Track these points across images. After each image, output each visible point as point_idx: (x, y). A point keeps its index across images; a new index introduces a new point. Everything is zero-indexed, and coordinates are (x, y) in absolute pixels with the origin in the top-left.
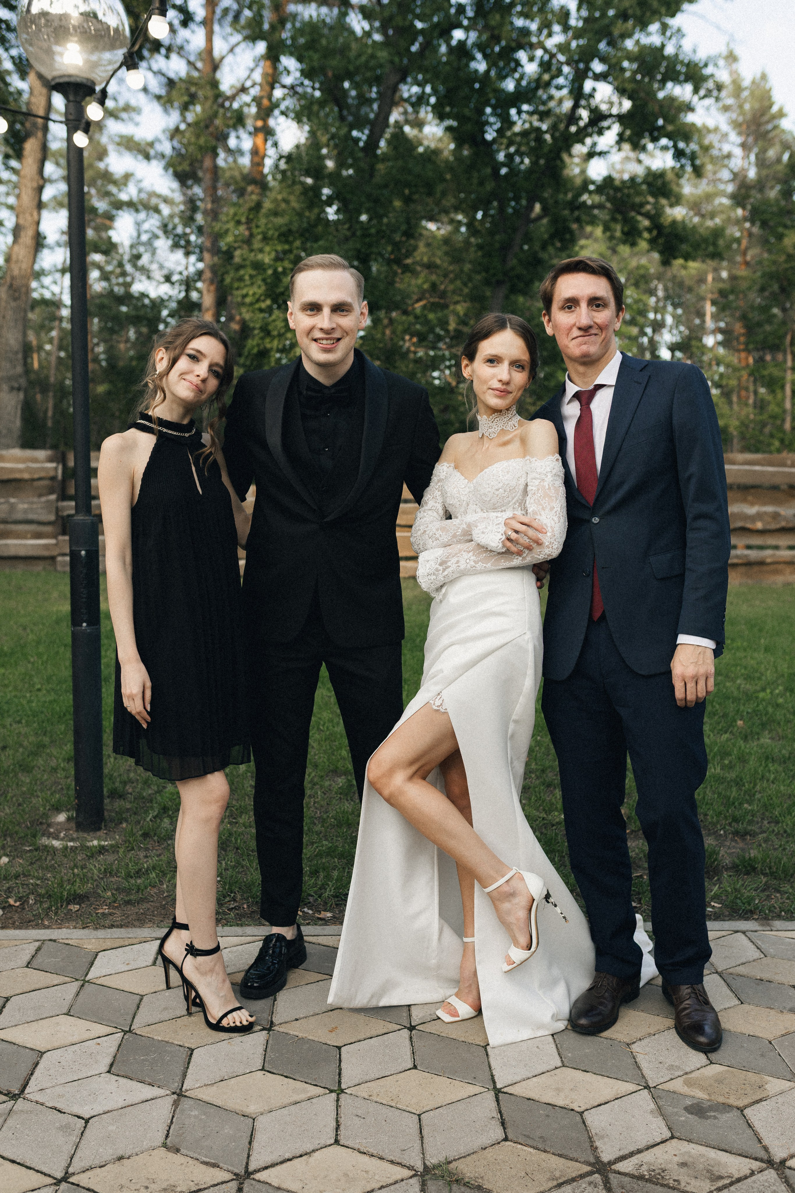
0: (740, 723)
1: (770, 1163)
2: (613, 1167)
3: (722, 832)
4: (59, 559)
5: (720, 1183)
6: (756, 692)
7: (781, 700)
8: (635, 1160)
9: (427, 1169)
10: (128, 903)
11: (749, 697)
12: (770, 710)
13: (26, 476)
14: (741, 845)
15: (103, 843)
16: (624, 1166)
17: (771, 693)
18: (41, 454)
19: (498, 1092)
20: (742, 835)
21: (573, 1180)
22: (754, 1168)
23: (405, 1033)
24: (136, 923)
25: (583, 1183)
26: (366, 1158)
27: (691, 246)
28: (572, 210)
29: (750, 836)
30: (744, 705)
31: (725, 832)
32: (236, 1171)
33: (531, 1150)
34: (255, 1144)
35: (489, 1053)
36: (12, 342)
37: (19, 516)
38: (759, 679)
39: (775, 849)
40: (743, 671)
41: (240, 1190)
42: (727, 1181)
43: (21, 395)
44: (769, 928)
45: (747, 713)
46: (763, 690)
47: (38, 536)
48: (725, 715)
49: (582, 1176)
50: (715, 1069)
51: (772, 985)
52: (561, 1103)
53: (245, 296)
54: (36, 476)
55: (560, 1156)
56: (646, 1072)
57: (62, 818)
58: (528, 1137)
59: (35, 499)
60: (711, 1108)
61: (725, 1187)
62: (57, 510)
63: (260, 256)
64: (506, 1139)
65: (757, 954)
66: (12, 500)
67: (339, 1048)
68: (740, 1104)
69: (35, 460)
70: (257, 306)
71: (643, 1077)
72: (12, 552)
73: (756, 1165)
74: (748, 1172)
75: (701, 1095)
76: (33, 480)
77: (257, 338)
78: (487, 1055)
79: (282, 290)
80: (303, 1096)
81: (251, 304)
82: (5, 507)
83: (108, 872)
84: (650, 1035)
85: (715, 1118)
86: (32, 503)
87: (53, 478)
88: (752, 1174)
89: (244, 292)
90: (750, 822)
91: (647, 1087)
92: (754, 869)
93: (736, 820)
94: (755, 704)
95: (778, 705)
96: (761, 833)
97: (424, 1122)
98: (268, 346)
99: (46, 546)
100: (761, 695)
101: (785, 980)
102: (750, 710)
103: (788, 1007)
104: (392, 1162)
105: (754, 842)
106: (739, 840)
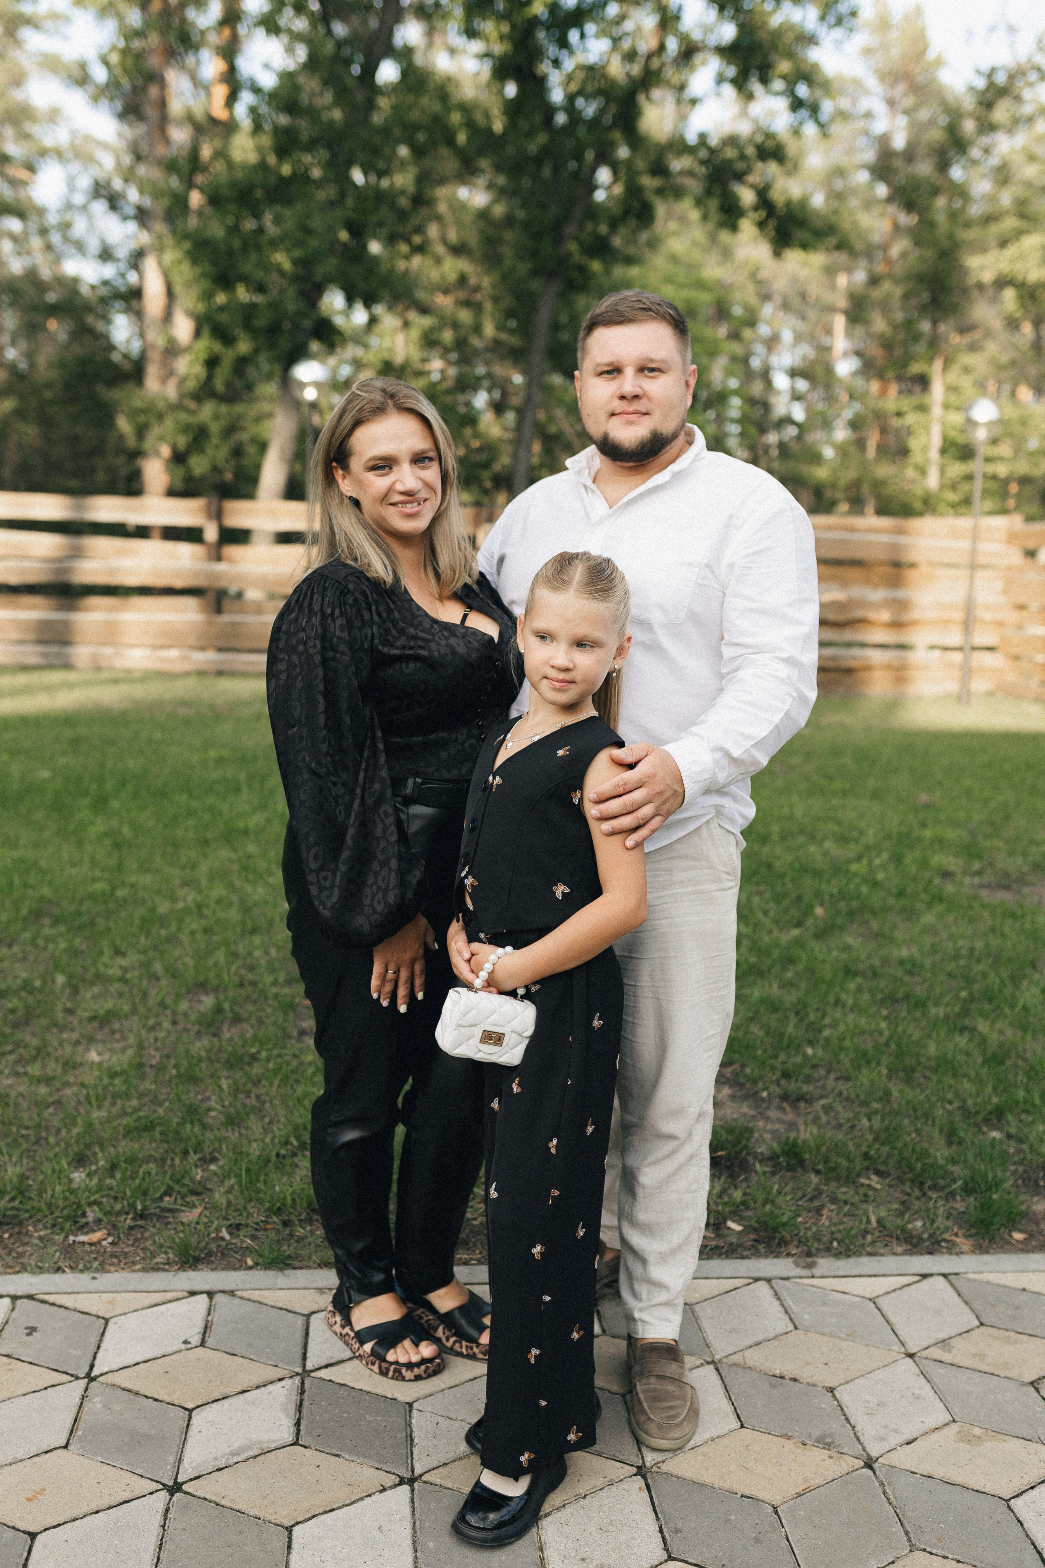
0: (819, 911)
3: (765, 1094)
6: (849, 861)
7: (880, 876)
11: (838, 869)
12: (864, 889)
14: (790, 1117)
17: (870, 864)
20: (793, 1100)
23: (162, 1498)
27: (812, 232)
29: (806, 1101)
30: (829, 881)
31: (769, 1094)
35: (294, 1544)
38: (856, 841)
39: (840, 1126)
40: (836, 828)
44: (807, 1272)
45: (831, 896)
46: (859, 858)
48: (799, 899)
51: (796, 1387)
65: (783, 1324)
67: (33, 1536)
78: (289, 1547)
90: (808, 1079)
92: (801, 1163)
93: (786, 1075)
94: (844, 881)
95: (875, 884)
96: (822, 1097)
100: (854, 867)
101: (816, 1379)
102: (835, 891)
103: (816, 1433)
105: (809, 1113)
106: (788, 1109)
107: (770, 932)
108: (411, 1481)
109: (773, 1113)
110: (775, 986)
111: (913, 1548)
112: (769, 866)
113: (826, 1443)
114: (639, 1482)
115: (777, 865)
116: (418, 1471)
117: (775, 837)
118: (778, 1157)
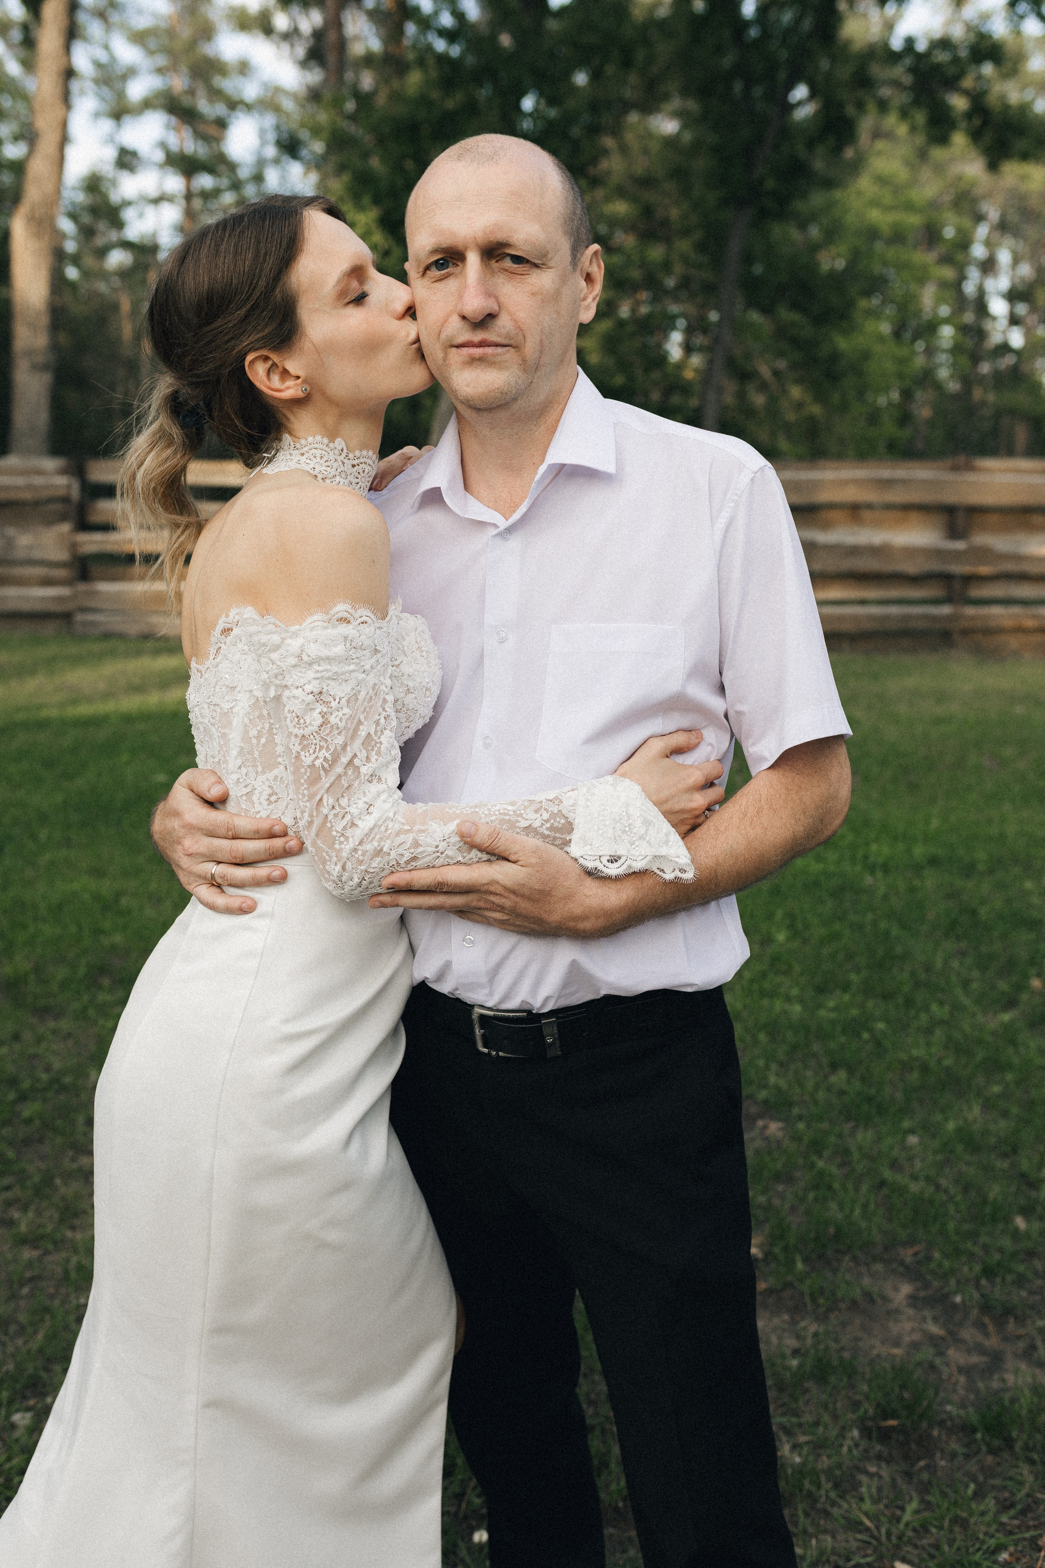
0: (1036, 983)
3: (958, 1300)
4: (79, 617)
13: (27, 496)
14: (993, 1342)
18: (51, 464)
20: (998, 1314)
27: (1032, 140)
29: (1016, 1317)
31: (964, 1300)
37: (21, 554)
43: (51, 378)
47: (47, 582)
48: (1011, 964)
54: (41, 496)
62: (74, 546)
66: (11, 531)
69: (40, 472)
76: (37, 502)
87: (66, 500)
90: (1019, 1280)
93: (989, 1272)
99: (59, 599)
105: (1019, 1337)
106: (991, 1328)
107: (974, 1015)
109: (968, 1334)
110: (977, 1110)
112: (974, 913)
115: (983, 912)
117: (981, 867)
118: (974, 1430)
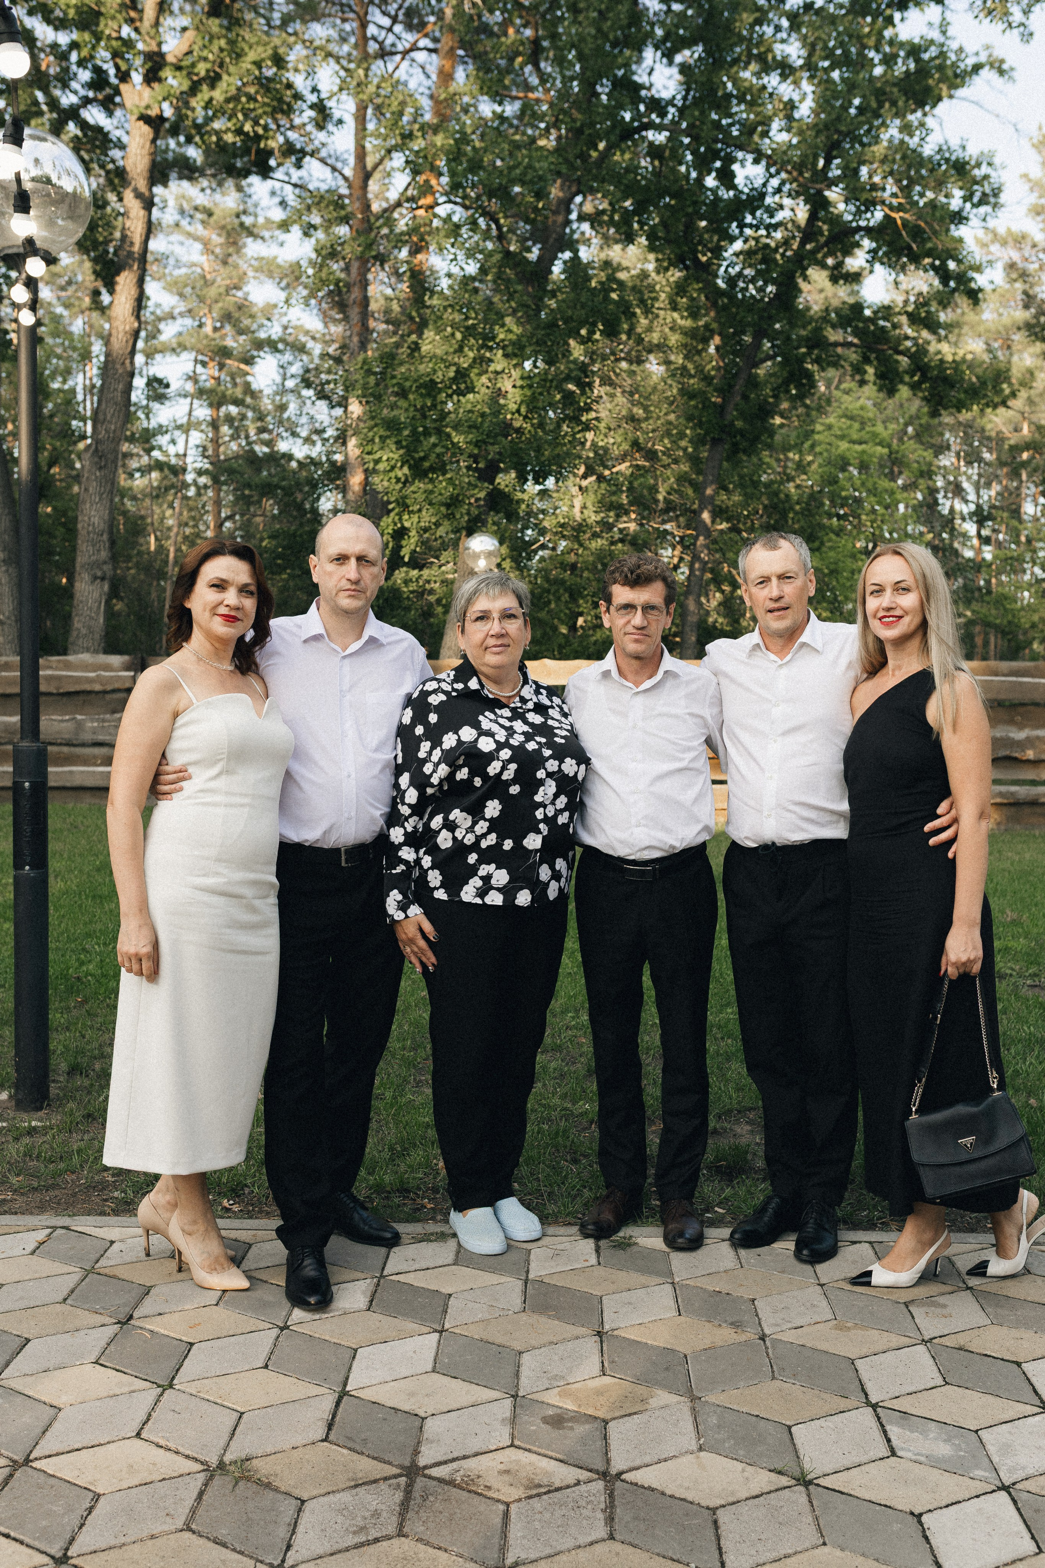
1: (604, 1475)
2: (427, 1472)
5: (534, 1492)
8: (455, 1465)
9: (221, 1465)
10: (35, 1189)
13: (97, 687)
15: (34, 1123)
16: (435, 1472)
18: (116, 660)
19: (343, 1394)
21: (375, 1481)
22: (581, 1478)
23: (276, 1331)
24: (36, 1211)
25: (383, 1485)
26: (162, 1451)
27: (966, 392)
28: (810, 348)
32: (16, 1457)
33: (345, 1451)
34: (48, 1434)
36: (96, 520)
37: (87, 737)
41: (11, 1476)
42: (543, 1490)
43: (106, 587)
49: (385, 1479)
50: (607, 1380)
51: (727, 1298)
52: (406, 1407)
53: (377, 462)
54: (109, 688)
55: (374, 1458)
56: (524, 1381)
57: (4, 1096)
58: (350, 1439)
59: (108, 716)
60: (573, 1419)
61: (539, 1495)
63: (396, 412)
64: (325, 1440)
66: (79, 717)
67: (192, 1344)
68: (608, 1417)
69: (107, 668)
70: (392, 475)
71: (517, 1386)
72: (77, 782)
73: (584, 1475)
74: (572, 1481)
75: (570, 1405)
76: (105, 692)
77: (392, 514)
78: (354, 1357)
79: (422, 454)
80: (126, 1389)
81: (386, 472)
82: (70, 726)
83: (28, 1154)
84: (551, 1343)
85: (572, 1428)
86: (104, 721)
88: (578, 1483)
89: (377, 456)
91: (515, 1397)
97: (243, 1421)
98: (407, 524)
101: (744, 1294)
103: (731, 1320)
104: (187, 1457)
108: (441, 1332)
111: (773, 1378)
113: (736, 1325)
114: (597, 1338)
116: (447, 1326)
